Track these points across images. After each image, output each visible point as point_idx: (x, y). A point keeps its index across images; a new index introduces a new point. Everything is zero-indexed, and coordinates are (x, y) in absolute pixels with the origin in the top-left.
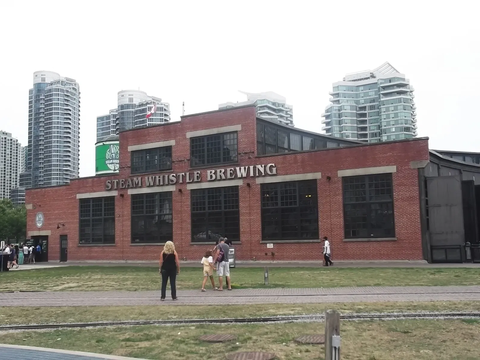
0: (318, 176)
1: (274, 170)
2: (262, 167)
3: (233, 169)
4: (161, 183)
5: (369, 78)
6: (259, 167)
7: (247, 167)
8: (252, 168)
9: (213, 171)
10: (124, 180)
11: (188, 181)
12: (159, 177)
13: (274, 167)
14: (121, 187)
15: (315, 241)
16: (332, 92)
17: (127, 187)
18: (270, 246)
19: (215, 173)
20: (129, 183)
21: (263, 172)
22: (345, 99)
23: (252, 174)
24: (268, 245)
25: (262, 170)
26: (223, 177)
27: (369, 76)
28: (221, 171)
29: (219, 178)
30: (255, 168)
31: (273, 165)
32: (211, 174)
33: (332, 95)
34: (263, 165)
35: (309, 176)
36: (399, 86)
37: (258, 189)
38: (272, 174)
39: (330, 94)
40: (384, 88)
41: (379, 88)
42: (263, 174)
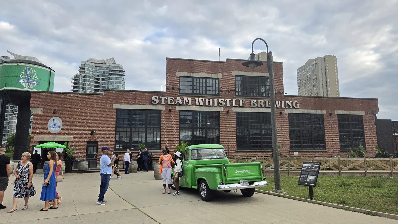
0: (324, 112)
1: (298, 105)
2: (290, 102)
3: (270, 102)
4: (211, 104)
5: (103, 63)
6: (288, 102)
7: (280, 101)
8: (283, 102)
9: (255, 101)
10: (173, 98)
11: (234, 105)
12: (209, 100)
13: (298, 103)
14: (169, 103)
15: (325, 151)
16: (81, 66)
17: (176, 104)
18: (296, 153)
19: (257, 102)
20: (178, 100)
21: (291, 106)
22: (88, 72)
23: (283, 106)
24: (295, 153)
25: (290, 105)
26: (263, 106)
27: (103, 62)
28: (261, 102)
29: (259, 106)
30: (285, 103)
31: (298, 102)
32: (254, 103)
33: (80, 68)
34: (291, 102)
35: (319, 112)
36: (120, 71)
37: (287, 116)
38: (297, 108)
39: (79, 68)
40: (112, 71)
41: (109, 70)
42: (291, 107)
